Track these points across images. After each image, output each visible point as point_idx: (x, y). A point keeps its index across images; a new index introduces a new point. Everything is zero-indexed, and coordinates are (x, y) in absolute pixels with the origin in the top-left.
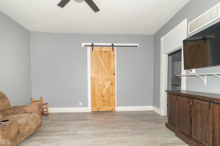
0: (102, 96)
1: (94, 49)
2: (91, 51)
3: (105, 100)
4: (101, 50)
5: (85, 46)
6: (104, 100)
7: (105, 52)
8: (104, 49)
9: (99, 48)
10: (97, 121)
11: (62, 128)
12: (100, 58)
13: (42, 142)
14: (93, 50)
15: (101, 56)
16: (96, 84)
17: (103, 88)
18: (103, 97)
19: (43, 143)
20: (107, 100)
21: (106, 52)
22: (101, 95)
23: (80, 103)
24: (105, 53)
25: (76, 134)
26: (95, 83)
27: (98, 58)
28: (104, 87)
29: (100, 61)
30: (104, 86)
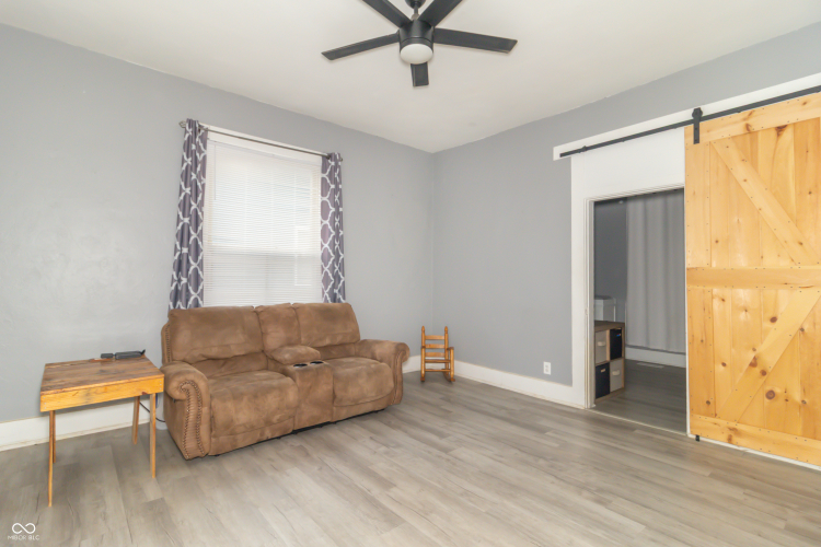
0: (757, 370)
1: (702, 136)
2: (686, 149)
3: (778, 391)
4: (747, 126)
5: (562, 155)
6: (771, 395)
7: (774, 133)
8: (766, 119)
9: (736, 123)
10: (556, 445)
11: (439, 424)
12: (741, 171)
13: (373, 435)
14: (697, 140)
15: (750, 158)
16: (716, 304)
17: (768, 324)
18: (764, 373)
19: (371, 438)
20: (797, 396)
21: (780, 129)
22: (753, 364)
23: (545, 363)
24: (778, 135)
25: (446, 450)
26: (713, 298)
27: (728, 171)
28: (774, 320)
29: (743, 184)
30: (771, 315)
